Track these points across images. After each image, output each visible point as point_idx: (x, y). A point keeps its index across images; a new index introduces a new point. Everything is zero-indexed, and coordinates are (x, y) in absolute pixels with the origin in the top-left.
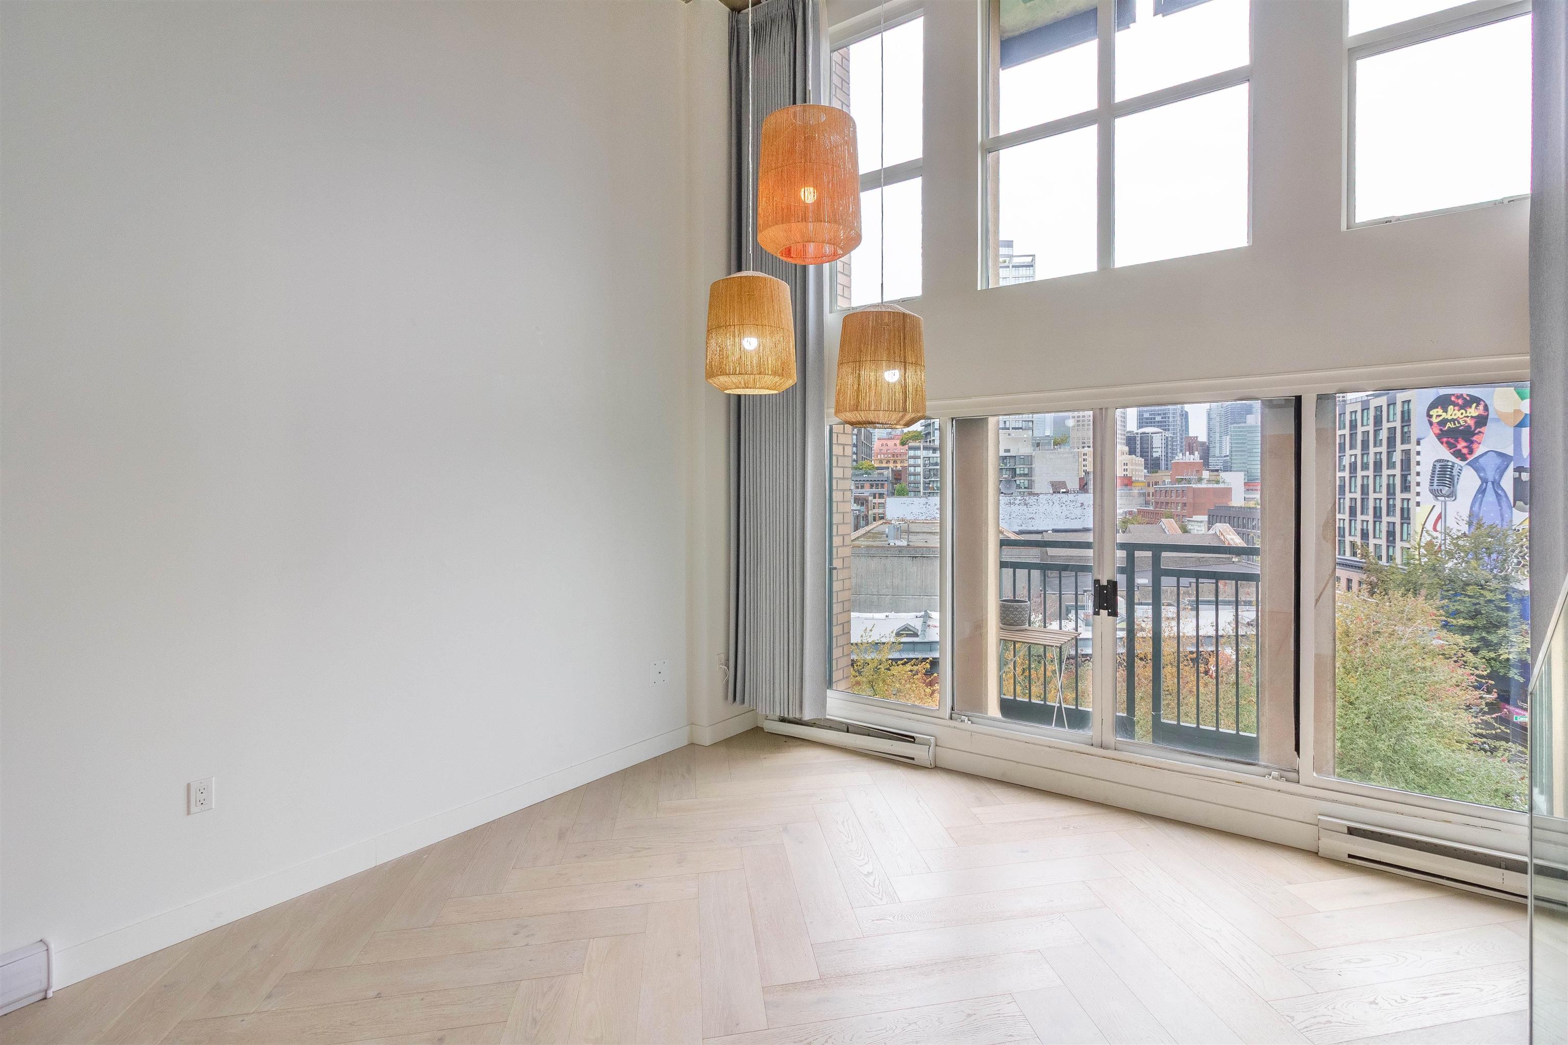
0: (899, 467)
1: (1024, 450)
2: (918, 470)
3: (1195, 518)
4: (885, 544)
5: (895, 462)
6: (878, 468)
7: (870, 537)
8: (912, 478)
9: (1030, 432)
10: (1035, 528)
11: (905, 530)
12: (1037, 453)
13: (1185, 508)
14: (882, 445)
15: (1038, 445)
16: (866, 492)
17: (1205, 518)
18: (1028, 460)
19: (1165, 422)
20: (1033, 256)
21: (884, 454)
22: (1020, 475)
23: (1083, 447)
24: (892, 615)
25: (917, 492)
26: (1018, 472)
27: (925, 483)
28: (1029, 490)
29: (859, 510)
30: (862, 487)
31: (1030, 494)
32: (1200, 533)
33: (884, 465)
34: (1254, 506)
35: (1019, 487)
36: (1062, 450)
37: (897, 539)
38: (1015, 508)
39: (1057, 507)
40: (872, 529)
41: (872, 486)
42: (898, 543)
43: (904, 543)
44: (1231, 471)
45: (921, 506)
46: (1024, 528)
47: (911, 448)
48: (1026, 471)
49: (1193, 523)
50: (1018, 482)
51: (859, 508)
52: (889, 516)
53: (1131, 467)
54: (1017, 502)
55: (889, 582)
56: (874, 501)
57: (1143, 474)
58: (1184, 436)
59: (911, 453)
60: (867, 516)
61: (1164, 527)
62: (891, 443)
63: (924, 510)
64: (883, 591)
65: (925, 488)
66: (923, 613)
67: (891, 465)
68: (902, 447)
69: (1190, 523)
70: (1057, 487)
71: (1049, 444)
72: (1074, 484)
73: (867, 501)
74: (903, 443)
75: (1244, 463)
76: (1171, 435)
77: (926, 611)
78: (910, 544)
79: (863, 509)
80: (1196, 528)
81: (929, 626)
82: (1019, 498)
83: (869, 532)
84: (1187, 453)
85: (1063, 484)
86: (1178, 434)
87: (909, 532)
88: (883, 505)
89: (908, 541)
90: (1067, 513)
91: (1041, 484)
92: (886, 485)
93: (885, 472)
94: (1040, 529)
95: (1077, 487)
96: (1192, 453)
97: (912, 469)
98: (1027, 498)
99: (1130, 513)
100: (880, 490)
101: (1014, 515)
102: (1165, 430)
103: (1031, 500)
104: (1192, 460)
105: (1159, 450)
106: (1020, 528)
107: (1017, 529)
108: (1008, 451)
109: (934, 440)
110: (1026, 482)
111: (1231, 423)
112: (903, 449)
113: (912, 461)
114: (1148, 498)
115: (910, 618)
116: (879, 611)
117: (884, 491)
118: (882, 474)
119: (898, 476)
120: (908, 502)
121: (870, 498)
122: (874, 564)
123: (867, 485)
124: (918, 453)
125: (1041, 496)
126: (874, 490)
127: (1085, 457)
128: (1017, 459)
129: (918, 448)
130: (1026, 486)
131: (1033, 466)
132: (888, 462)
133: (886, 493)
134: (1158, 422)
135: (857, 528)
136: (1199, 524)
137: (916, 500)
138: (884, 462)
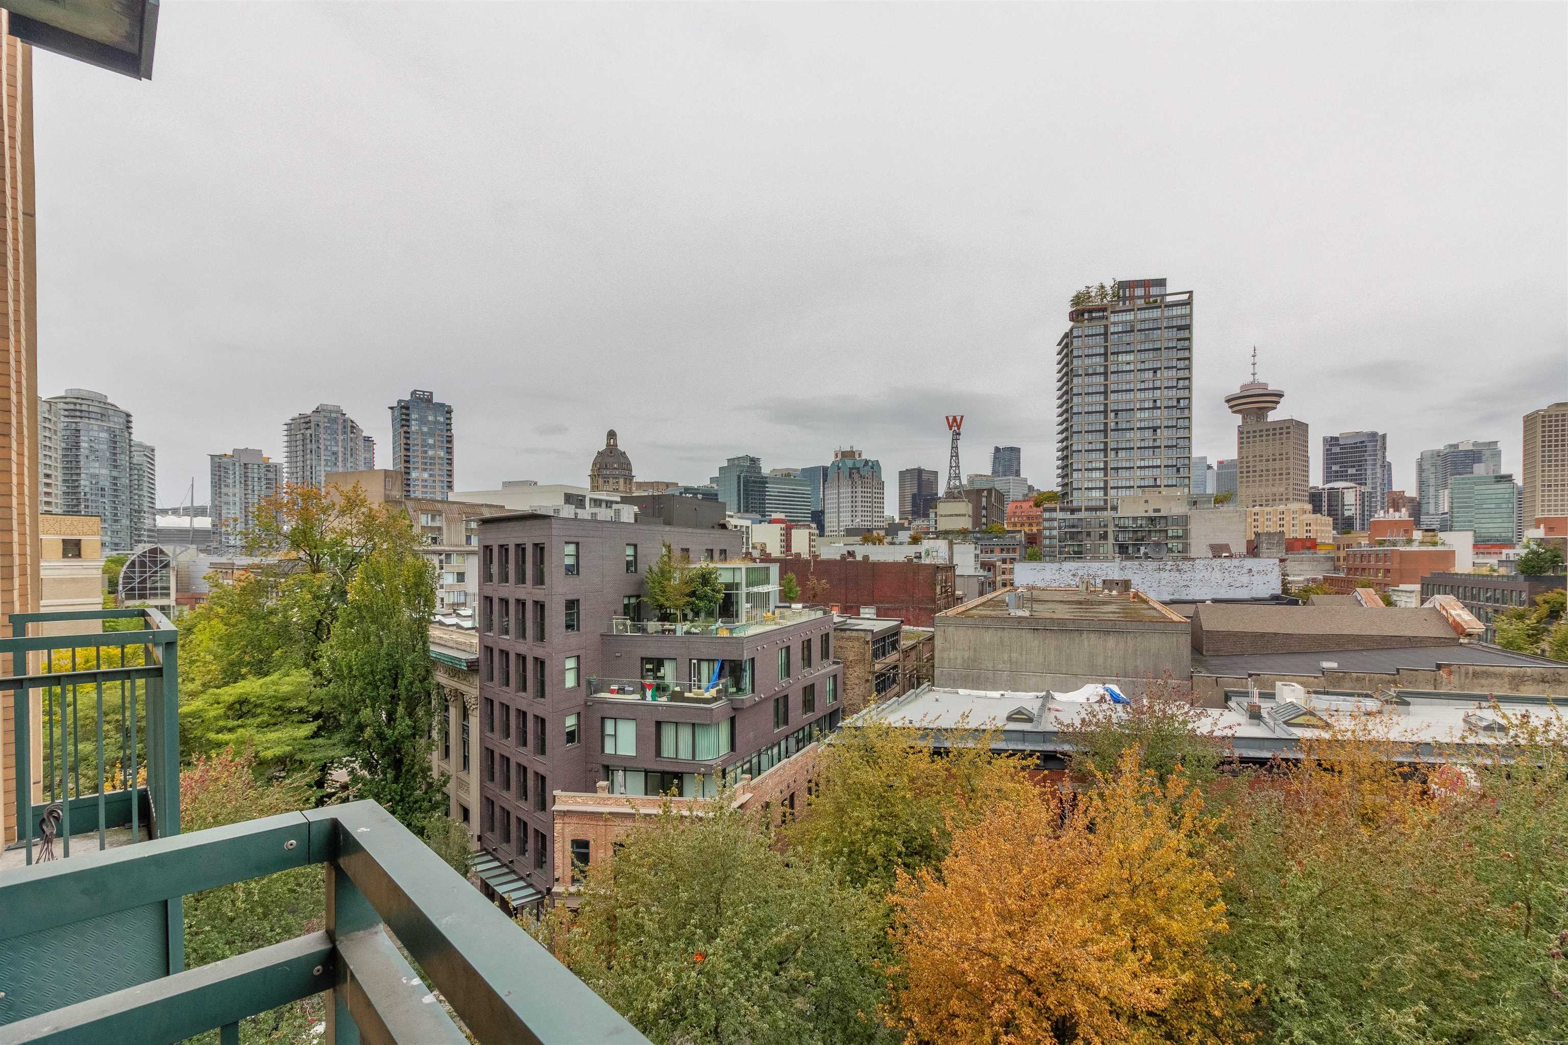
0: (1035, 530)
1: (1177, 509)
2: (1055, 533)
3: (1402, 587)
4: (1004, 614)
5: (1030, 525)
6: (1009, 532)
7: (990, 606)
8: (1047, 542)
9: (1186, 490)
10: (1190, 598)
11: (1032, 597)
12: (1194, 513)
13: (1389, 575)
14: (1016, 507)
15: (1195, 503)
16: (995, 557)
17: (1417, 587)
18: (1184, 521)
19: (1361, 475)
20: (1191, 293)
21: (1018, 517)
22: (1173, 537)
23: (1254, 506)
24: (1008, 694)
25: (1052, 557)
26: (1170, 533)
27: (1061, 547)
28: (1185, 554)
29: (984, 576)
30: (992, 552)
31: (1186, 559)
32: (1409, 605)
33: (1018, 528)
34: (1488, 573)
35: (1170, 550)
36: (1224, 508)
37: (1018, 608)
38: (1164, 575)
39: (1217, 574)
40: (996, 597)
41: (1002, 550)
42: (1020, 613)
43: (1027, 613)
44: (1451, 530)
45: (1054, 572)
46: (1176, 597)
47: (1045, 510)
48: (1180, 533)
49: (1400, 594)
50: (1170, 546)
51: (986, 573)
52: (1017, 584)
53: (1315, 528)
54: (1168, 567)
55: (1006, 657)
56: (1004, 566)
57: (1331, 535)
58: (1386, 491)
59: (1047, 515)
60: (994, 583)
61: (1359, 598)
62: (1025, 505)
63: (1057, 576)
64: (1000, 667)
65: (1060, 553)
66: (1044, 693)
67: (1026, 529)
68: (1038, 509)
69: (1396, 593)
70: (1218, 551)
71: (1209, 502)
72: (1239, 547)
73: (995, 566)
74: (1037, 505)
75: (1471, 521)
76: (1369, 490)
77: (1048, 691)
78: (1034, 614)
79: (990, 574)
80: (1404, 599)
81: (1049, 709)
82: (1170, 563)
83: (991, 600)
84: (1391, 510)
85: (1226, 547)
86: (1379, 489)
87: (1033, 600)
88: (1011, 571)
89: (1031, 611)
90: (1230, 580)
91: (1199, 545)
92: (1018, 551)
93: (1018, 536)
94: (1197, 598)
95: (1244, 550)
96: (1397, 509)
97: (1047, 533)
98: (1180, 563)
99: (1314, 580)
100: (1011, 555)
101: (1163, 582)
102: (1360, 484)
103: (1186, 565)
104: (1397, 518)
105: (1353, 508)
106: (1172, 597)
107: (1167, 598)
108: (1158, 510)
109: (1072, 501)
110: (1180, 546)
111: (1452, 475)
112: (1037, 511)
113: (1046, 524)
114: (1337, 564)
115: (1028, 700)
116: (995, 689)
117: (1016, 555)
118: (1015, 537)
119: (1032, 540)
120: (1038, 568)
121: (998, 564)
122: (989, 636)
123: (997, 549)
124: (1054, 515)
125: (1197, 561)
126: (1005, 555)
127: (1256, 517)
128: (1170, 520)
129: (1054, 510)
130: (1180, 549)
131: (1189, 527)
132: (1022, 525)
133: (1018, 557)
134: (1352, 475)
135: (981, 594)
136: (1408, 594)
137: (1048, 566)
138: (1019, 525)
